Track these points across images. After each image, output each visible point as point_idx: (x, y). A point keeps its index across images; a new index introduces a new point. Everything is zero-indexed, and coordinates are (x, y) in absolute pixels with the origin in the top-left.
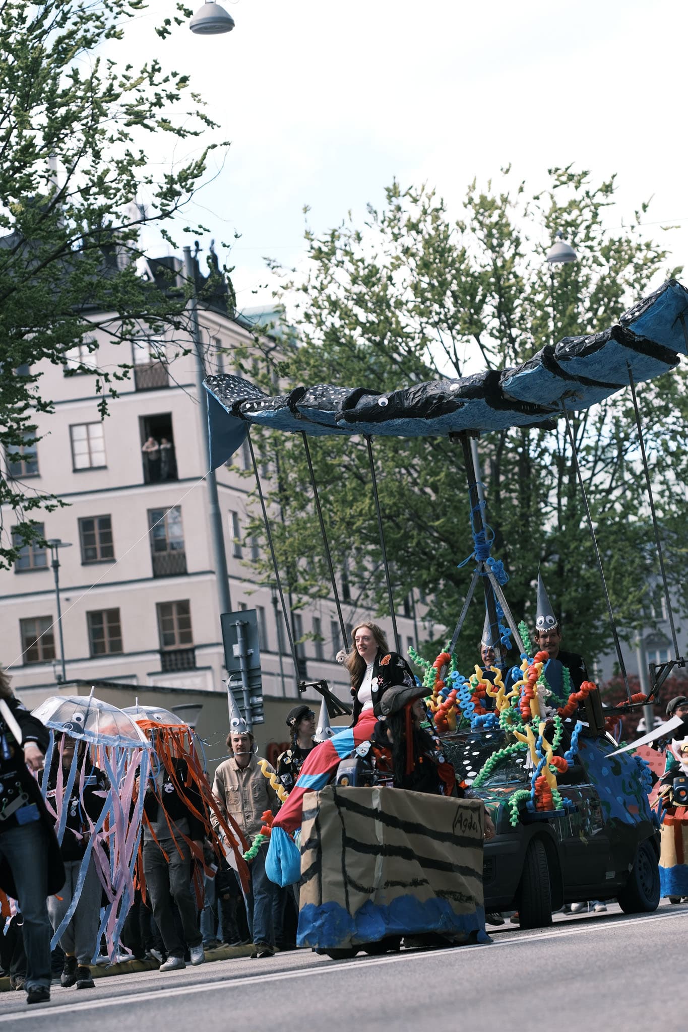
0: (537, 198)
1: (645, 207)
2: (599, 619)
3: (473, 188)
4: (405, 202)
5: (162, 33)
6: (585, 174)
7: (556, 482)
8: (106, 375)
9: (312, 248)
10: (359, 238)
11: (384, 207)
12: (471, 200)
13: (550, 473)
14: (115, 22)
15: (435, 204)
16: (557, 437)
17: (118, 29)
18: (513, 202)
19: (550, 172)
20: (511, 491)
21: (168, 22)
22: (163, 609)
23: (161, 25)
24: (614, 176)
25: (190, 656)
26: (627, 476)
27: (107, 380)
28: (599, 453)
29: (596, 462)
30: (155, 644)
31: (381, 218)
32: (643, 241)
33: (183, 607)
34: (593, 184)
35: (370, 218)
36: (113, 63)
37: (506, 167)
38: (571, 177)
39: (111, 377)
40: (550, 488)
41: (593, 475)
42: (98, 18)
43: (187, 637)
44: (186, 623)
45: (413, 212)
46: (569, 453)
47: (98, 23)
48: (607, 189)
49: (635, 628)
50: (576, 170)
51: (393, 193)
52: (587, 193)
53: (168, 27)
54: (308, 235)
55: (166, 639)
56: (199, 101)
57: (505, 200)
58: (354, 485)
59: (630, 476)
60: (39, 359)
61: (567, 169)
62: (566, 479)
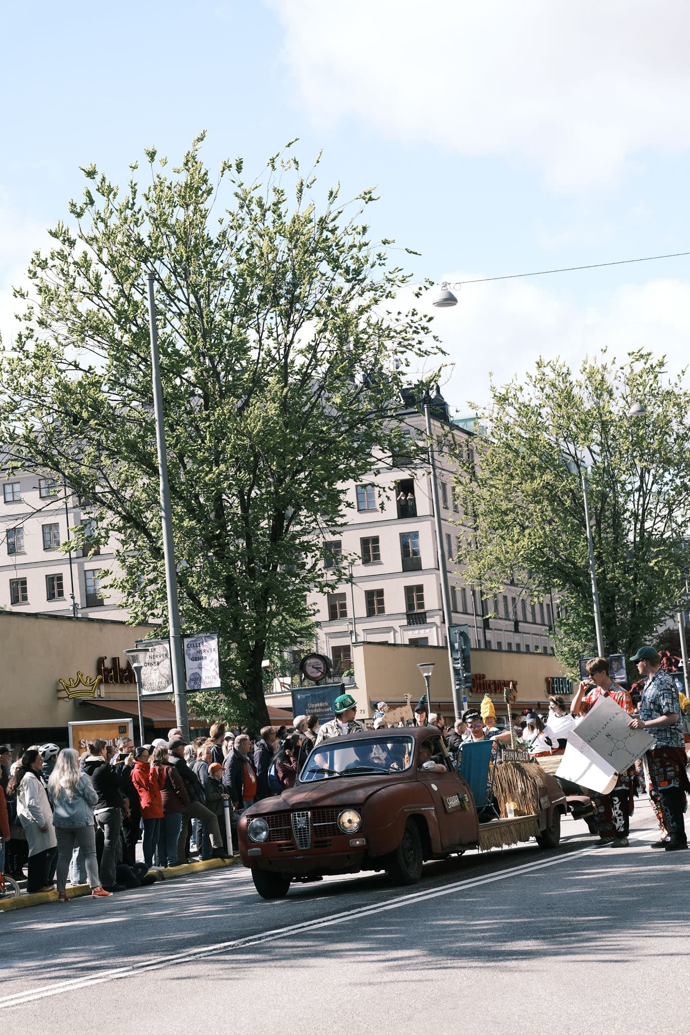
0: (622, 368)
1: (683, 372)
2: (657, 606)
3: (585, 362)
4: (548, 370)
5: (417, 295)
6: (649, 354)
7: (633, 527)
8: (384, 488)
9: (495, 396)
10: (521, 389)
11: (535, 373)
12: (585, 369)
13: (630, 522)
14: (391, 290)
15: (565, 370)
16: (634, 502)
17: (392, 293)
18: (609, 369)
19: (629, 354)
20: (607, 533)
21: (420, 289)
22: (409, 590)
23: (417, 290)
24: (664, 357)
25: (423, 616)
26: (674, 525)
27: (384, 491)
28: (658, 512)
29: (656, 517)
30: (403, 609)
31: (534, 379)
32: (682, 392)
33: (420, 588)
34: (653, 361)
35: (528, 380)
36: (390, 313)
37: (604, 349)
38: (642, 356)
39: (387, 489)
40: (629, 530)
41: (654, 524)
42: (382, 287)
43: (421, 606)
44: (421, 598)
45: (551, 376)
46: (640, 512)
47: (382, 290)
48: (661, 364)
49: (677, 611)
50: (644, 352)
51: (539, 365)
52: (651, 366)
53: (420, 291)
54: (493, 389)
55: (410, 606)
56: (437, 340)
57: (605, 368)
58: (519, 531)
59: (675, 526)
60: (348, 480)
61: (639, 351)
62: (639, 526)
